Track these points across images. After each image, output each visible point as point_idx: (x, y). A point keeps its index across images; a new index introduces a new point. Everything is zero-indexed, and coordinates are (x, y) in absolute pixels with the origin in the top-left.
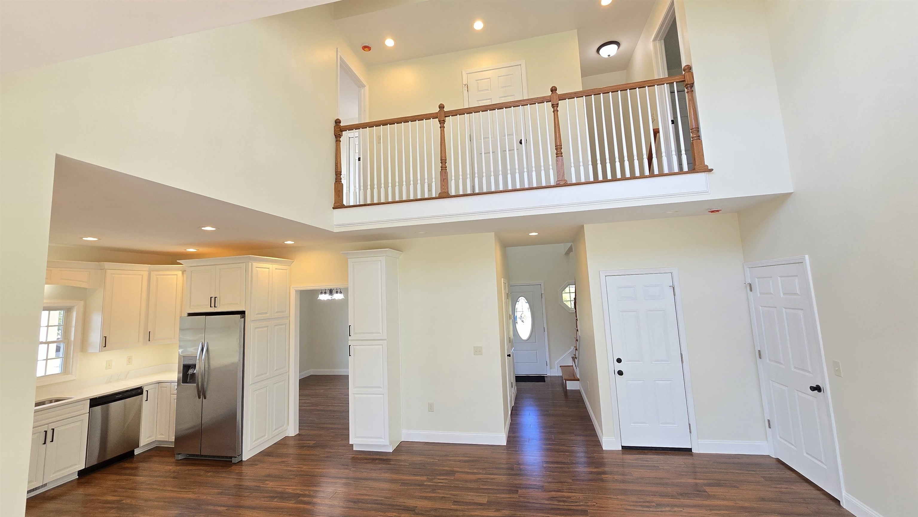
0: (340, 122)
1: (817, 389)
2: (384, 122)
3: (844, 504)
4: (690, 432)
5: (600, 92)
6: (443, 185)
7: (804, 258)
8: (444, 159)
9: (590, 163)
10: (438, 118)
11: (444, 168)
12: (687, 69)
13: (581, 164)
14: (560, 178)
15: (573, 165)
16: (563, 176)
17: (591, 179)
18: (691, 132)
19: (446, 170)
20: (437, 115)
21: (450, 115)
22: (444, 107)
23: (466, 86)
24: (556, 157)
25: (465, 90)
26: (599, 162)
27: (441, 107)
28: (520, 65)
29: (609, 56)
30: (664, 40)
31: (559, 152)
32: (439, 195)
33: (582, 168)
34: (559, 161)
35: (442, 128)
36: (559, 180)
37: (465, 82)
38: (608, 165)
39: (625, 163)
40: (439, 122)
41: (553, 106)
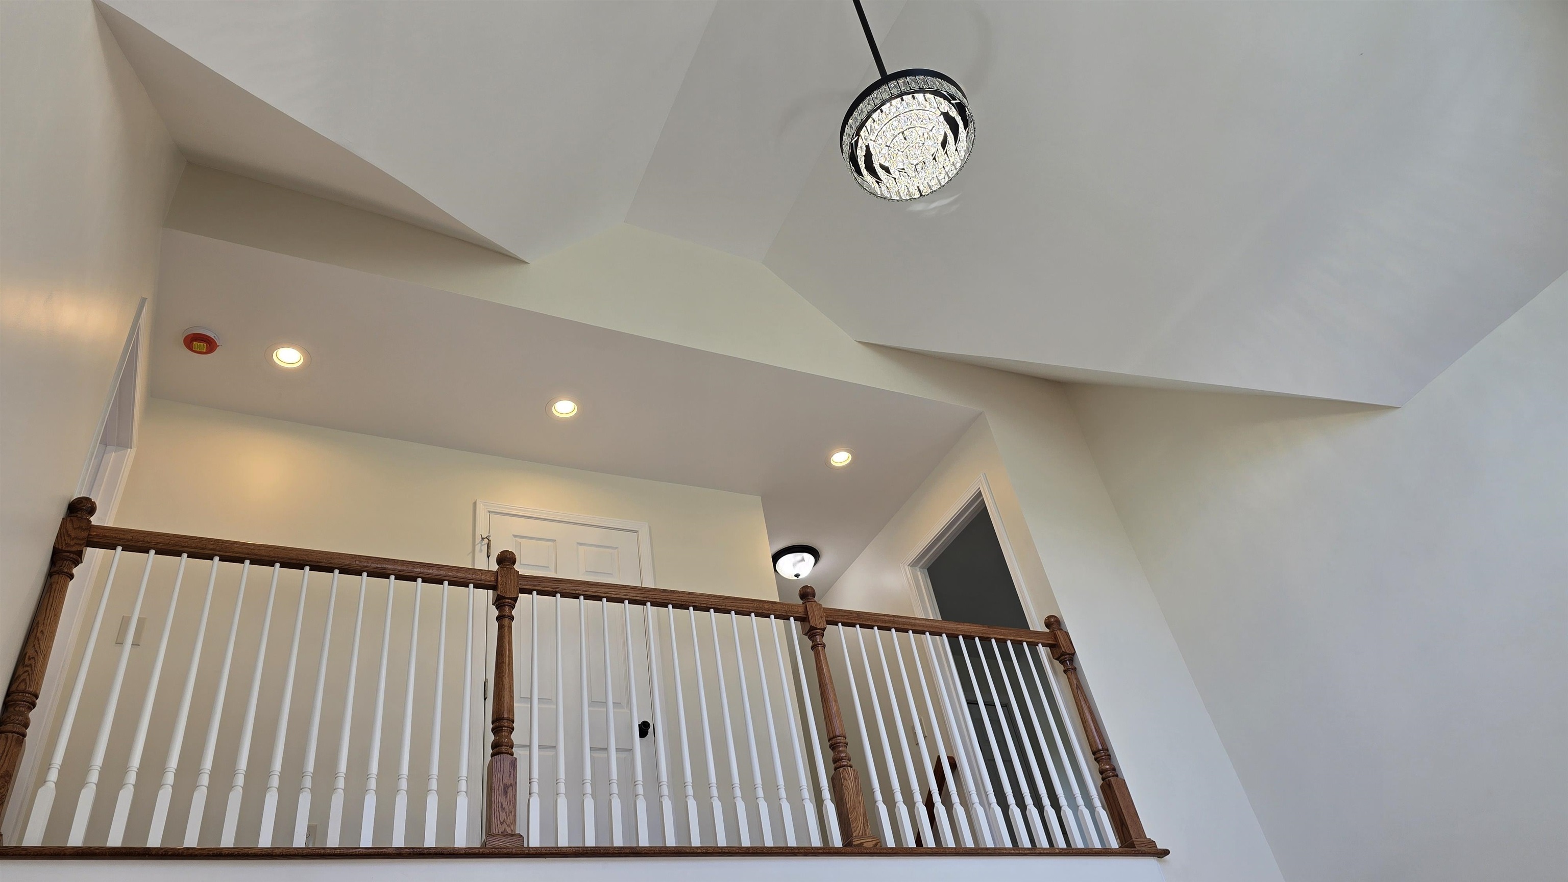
0: (92, 510)
6: (504, 809)
8: (506, 716)
9: (918, 798)
10: (493, 588)
11: (504, 749)
12: (1053, 623)
13: (899, 797)
14: (858, 828)
15: (878, 796)
16: (865, 823)
17: (930, 842)
18: (1096, 759)
19: (512, 754)
20: (493, 579)
21: (537, 588)
22: (514, 563)
23: (486, 541)
24: (836, 769)
25: (481, 551)
26: (936, 798)
27: (506, 559)
28: (636, 532)
29: (797, 576)
30: (927, 569)
31: (843, 755)
32: (484, 844)
33: (903, 810)
34: (845, 779)
35: (506, 621)
36: (854, 835)
37: (482, 530)
38: (959, 810)
39: (993, 809)
40: (497, 600)
41: (813, 633)
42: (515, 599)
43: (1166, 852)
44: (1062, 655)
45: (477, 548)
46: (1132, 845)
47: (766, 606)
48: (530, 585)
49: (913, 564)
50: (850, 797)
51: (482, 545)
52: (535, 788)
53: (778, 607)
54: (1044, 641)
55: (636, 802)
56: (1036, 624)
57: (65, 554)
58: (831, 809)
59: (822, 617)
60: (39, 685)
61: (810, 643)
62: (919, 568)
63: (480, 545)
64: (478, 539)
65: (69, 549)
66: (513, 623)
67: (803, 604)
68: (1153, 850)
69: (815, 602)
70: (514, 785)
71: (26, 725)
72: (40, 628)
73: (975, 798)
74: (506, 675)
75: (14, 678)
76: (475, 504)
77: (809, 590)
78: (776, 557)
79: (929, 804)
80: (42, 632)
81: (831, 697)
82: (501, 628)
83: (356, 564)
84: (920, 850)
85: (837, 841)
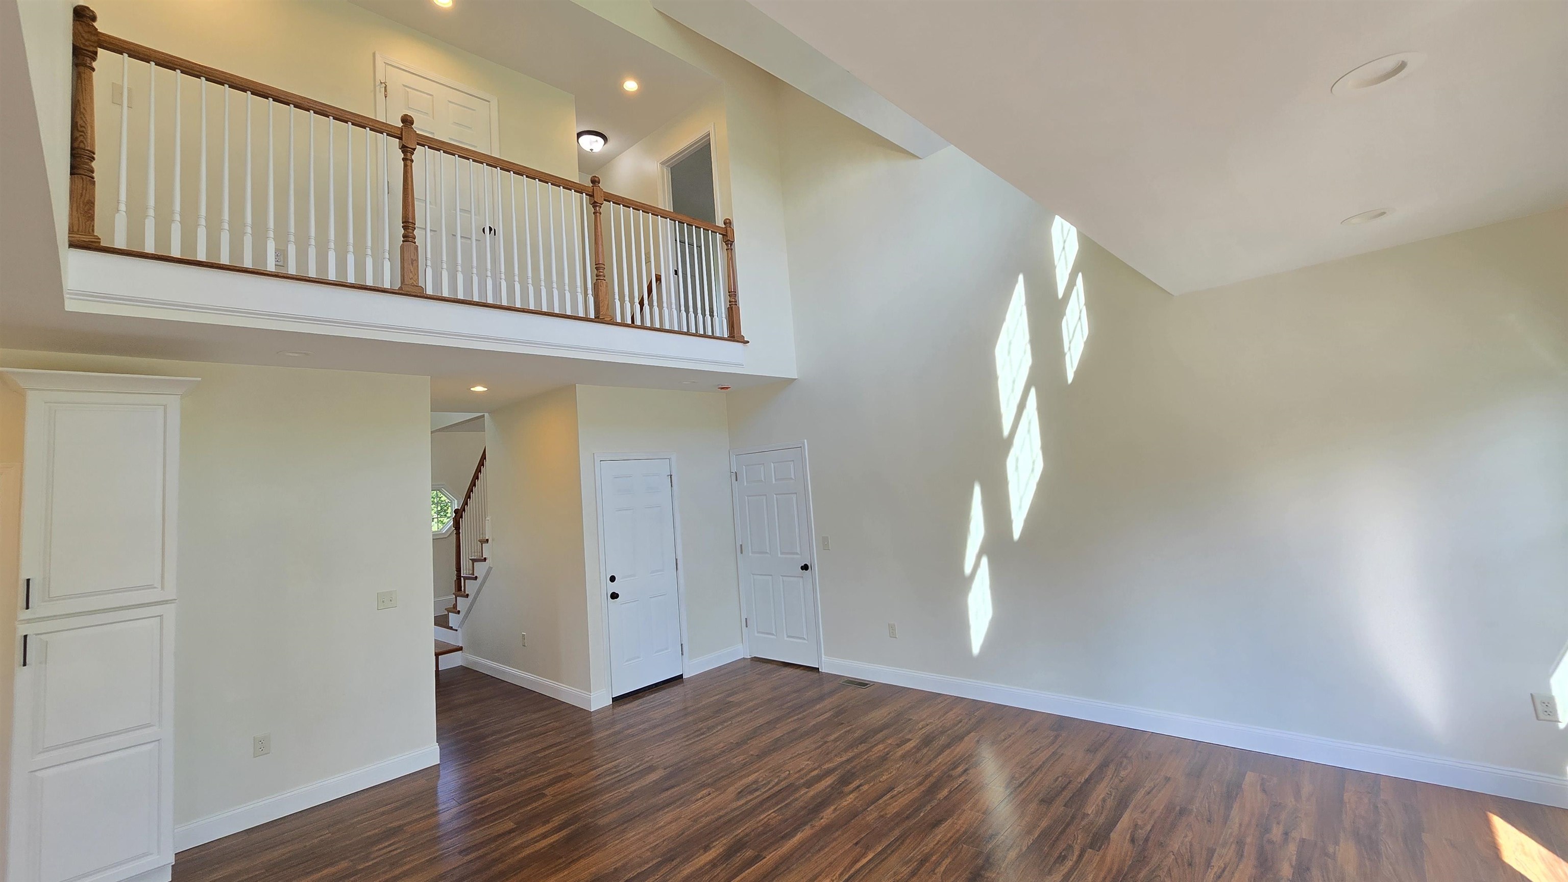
0: (94, 18)
1: (805, 567)
2: (258, 89)
3: (823, 670)
4: (682, 654)
5: (650, 210)
6: (411, 272)
7: (804, 443)
8: (411, 221)
9: (637, 301)
10: (400, 138)
11: (410, 239)
12: (728, 223)
13: (627, 298)
14: (603, 311)
15: (617, 297)
16: (608, 309)
17: (638, 322)
18: (729, 295)
19: (415, 243)
20: (399, 133)
21: (428, 144)
22: (413, 124)
23: (384, 85)
24: (597, 280)
25: (380, 92)
26: (646, 302)
27: (407, 121)
28: (489, 102)
29: (591, 150)
30: (671, 169)
31: (601, 274)
32: (401, 288)
33: (628, 305)
34: (601, 286)
35: (409, 162)
36: (601, 313)
37: (380, 77)
38: (656, 309)
39: (673, 311)
40: (402, 147)
41: (595, 204)
42: (414, 149)
43: (748, 342)
44: (727, 241)
45: (378, 88)
46: (734, 337)
47: (570, 184)
48: (423, 142)
49: (663, 163)
50: (602, 295)
51: (381, 87)
52: (429, 263)
53: (578, 186)
54: (720, 232)
55: (486, 280)
56: (720, 223)
57: (84, 51)
58: (591, 300)
59: (602, 197)
60: (93, 145)
61: (593, 210)
62: (666, 166)
63: (379, 87)
64: (378, 83)
65: (86, 48)
66: (413, 164)
67: (592, 186)
68: (743, 340)
69: (599, 187)
70: (417, 260)
71: (93, 172)
72: (82, 106)
73: (665, 305)
74: (410, 194)
75: (73, 139)
76: (374, 54)
77: (597, 179)
78: (579, 135)
79: (641, 303)
80: (84, 108)
81: (600, 243)
82: (405, 166)
83: (306, 104)
84: (633, 325)
85: (592, 316)
